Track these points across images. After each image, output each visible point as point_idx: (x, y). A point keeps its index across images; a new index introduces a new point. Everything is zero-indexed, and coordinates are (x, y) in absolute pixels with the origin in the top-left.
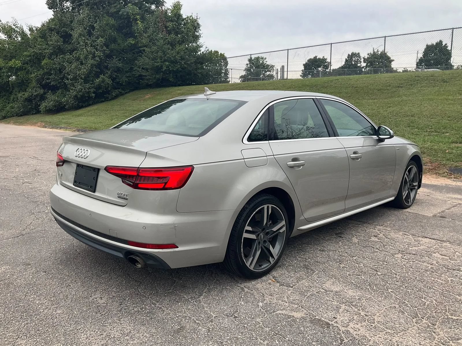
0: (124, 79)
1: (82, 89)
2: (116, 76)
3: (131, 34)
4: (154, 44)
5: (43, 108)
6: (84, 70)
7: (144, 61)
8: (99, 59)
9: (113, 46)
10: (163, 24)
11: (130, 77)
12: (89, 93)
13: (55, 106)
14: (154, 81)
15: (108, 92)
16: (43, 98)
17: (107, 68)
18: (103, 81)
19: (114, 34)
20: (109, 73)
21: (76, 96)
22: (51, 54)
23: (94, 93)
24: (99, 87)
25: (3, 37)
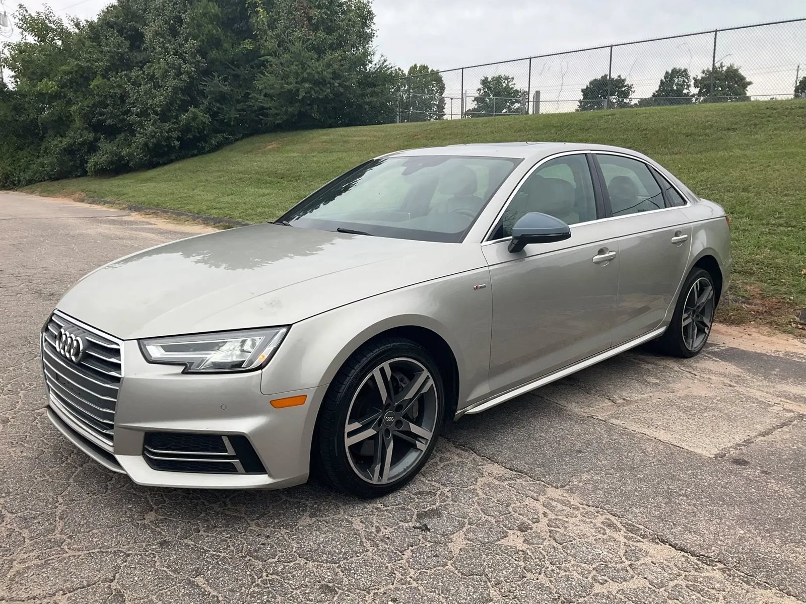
0: (233, 114)
1: (156, 133)
2: (218, 108)
3: (247, 33)
4: (287, 50)
5: (91, 167)
6: (160, 98)
7: (267, 81)
8: (189, 77)
9: (214, 54)
10: (304, 13)
11: (243, 110)
12: (169, 138)
13: (111, 163)
14: (285, 117)
15: (204, 138)
16: (92, 148)
17: (203, 94)
18: (195, 118)
19: (217, 31)
20: (206, 102)
21: (146, 144)
22: (107, 70)
23: (178, 139)
24: (187, 129)
25: (31, 39)
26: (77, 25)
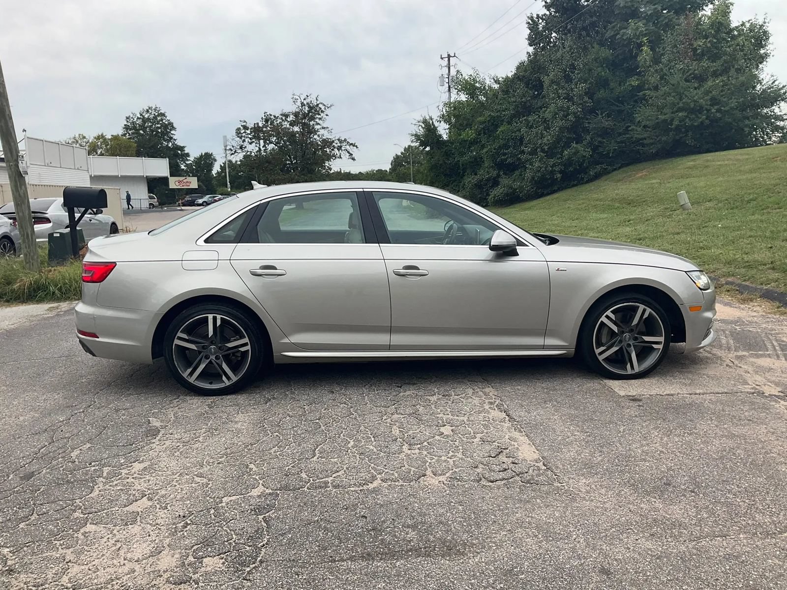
0: (612, 146)
1: (541, 168)
2: (600, 142)
3: (633, 71)
4: (667, 82)
5: (491, 198)
6: (548, 139)
7: (645, 114)
8: (575, 117)
9: (601, 94)
10: (689, 44)
11: (622, 142)
12: (552, 172)
13: (507, 195)
14: (659, 146)
15: (585, 171)
16: (495, 183)
17: (587, 131)
18: (577, 152)
19: (605, 73)
20: (588, 138)
21: (533, 178)
22: (513, 116)
23: (561, 172)
24: (569, 162)
25: (463, 97)
26: (497, 82)
